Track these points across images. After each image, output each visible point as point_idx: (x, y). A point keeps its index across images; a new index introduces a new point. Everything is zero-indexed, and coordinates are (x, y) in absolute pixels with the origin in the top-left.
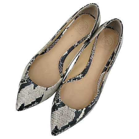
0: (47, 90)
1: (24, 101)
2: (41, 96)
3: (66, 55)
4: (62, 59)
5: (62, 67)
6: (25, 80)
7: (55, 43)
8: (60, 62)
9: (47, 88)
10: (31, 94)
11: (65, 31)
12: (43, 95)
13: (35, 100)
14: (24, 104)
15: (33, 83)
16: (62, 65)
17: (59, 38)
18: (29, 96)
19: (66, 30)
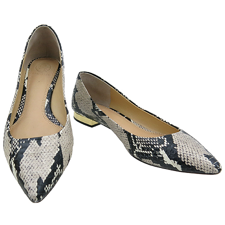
0: (60, 136)
1: (37, 174)
2: (59, 150)
3: (50, 103)
4: (47, 111)
5: (55, 118)
6: (16, 148)
7: (24, 101)
8: (47, 115)
9: (59, 133)
10: (40, 157)
11: (26, 83)
12: (60, 147)
13: (54, 161)
14: (40, 177)
15: (32, 139)
16: (53, 116)
17: (24, 92)
18: (40, 161)
19: (26, 81)
